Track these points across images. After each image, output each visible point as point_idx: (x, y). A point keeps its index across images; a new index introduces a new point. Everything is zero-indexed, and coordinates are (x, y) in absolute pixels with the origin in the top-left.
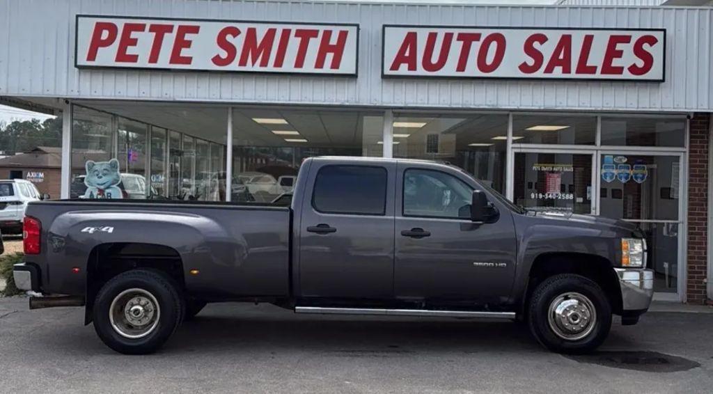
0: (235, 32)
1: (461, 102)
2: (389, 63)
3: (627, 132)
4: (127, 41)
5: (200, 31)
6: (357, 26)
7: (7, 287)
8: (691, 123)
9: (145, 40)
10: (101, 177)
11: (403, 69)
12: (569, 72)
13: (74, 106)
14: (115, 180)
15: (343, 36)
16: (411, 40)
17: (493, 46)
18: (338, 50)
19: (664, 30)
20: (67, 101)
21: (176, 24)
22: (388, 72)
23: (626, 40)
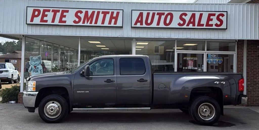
0: (81, 12)
1: (158, 36)
2: (133, 23)
3: (219, 46)
4: (44, 15)
5: (69, 12)
6: (123, 10)
7: (2, 100)
8: (237, 43)
9: (50, 15)
10: (35, 62)
11: (138, 25)
12: (195, 26)
13: (26, 37)
14: (40, 63)
15: (118, 13)
16: (141, 15)
17: (169, 17)
18: (116, 18)
19: (227, 12)
20: (23, 36)
21: (61, 10)
22: (133, 26)
23: (214, 15)
